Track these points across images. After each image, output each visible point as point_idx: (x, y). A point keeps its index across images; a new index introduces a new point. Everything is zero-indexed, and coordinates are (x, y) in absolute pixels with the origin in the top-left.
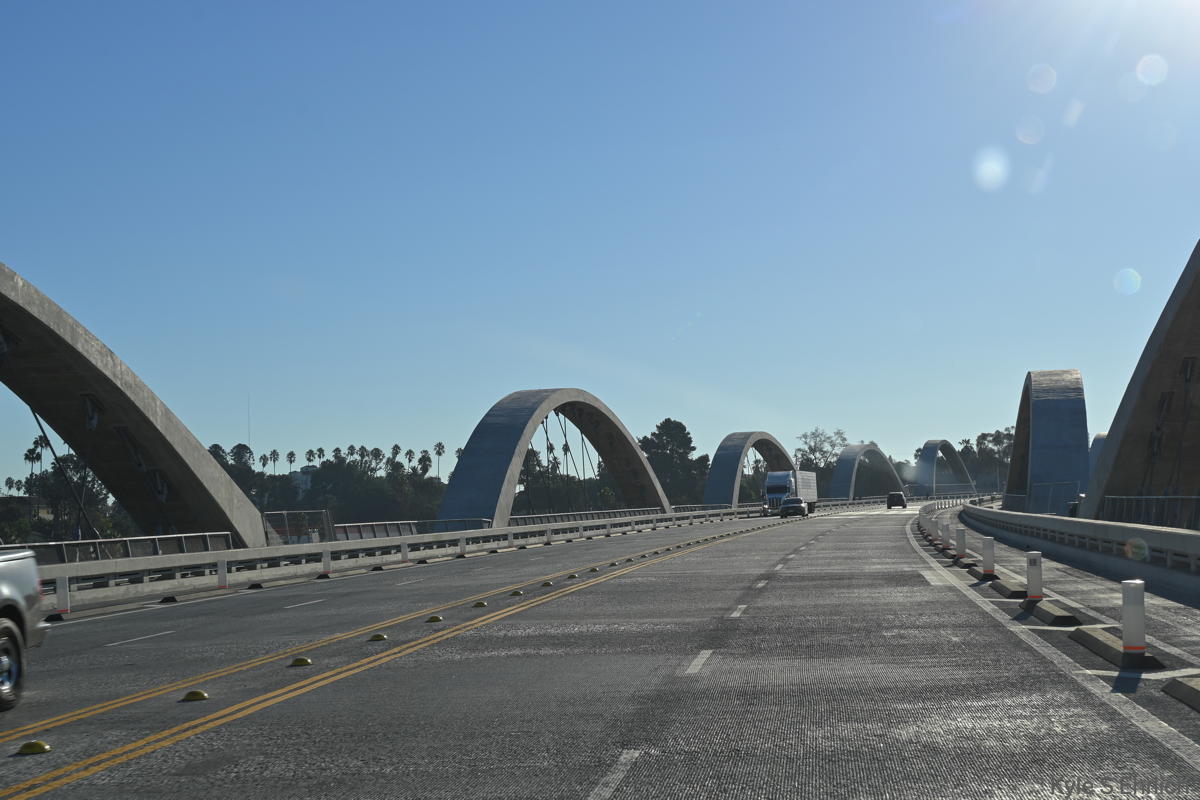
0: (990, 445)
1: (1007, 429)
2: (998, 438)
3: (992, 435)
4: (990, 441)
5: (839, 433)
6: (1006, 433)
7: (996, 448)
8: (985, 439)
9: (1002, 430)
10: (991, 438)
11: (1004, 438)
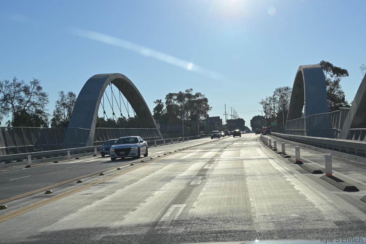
0: (175, 102)
1: (186, 91)
2: (181, 97)
3: (176, 95)
4: (175, 100)
5: (35, 83)
6: (186, 93)
7: (179, 104)
8: (171, 98)
9: (184, 92)
10: (175, 97)
11: (185, 97)
